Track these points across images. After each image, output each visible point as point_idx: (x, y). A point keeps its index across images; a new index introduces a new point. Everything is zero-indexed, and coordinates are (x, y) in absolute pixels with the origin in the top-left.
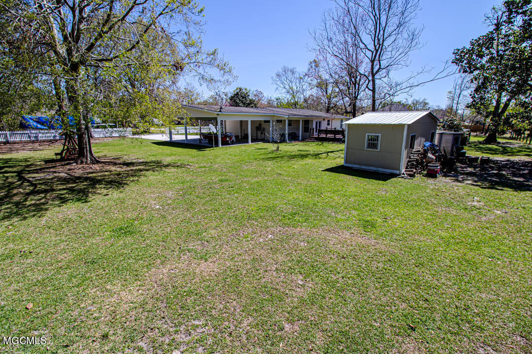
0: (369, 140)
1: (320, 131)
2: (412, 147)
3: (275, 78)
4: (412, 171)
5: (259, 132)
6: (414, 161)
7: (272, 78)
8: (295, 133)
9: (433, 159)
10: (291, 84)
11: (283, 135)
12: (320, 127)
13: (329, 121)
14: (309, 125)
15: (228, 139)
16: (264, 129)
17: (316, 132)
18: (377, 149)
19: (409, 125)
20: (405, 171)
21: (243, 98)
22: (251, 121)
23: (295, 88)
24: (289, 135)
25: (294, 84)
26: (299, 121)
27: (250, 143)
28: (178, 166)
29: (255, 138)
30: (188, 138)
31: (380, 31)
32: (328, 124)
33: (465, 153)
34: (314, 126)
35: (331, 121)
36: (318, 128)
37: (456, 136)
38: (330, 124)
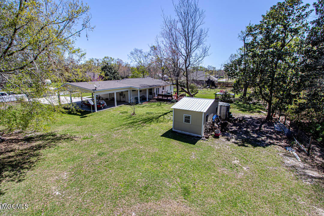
0: (186, 117)
1: (159, 95)
2: (207, 121)
3: (130, 56)
4: (207, 135)
5: (122, 97)
6: (208, 129)
7: (128, 55)
8: (144, 96)
9: (217, 127)
10: (140, 59)
11: (136, 98)
12: (158, 93)
13: (163, 87)
14: (152, 91)
15: (101, 106)
16: (125, 95)
17: (157, 94)
18: (190, 123)
19: (204, 113)
20: (204, 135)
21: (110, 69)
22: (116, 93)
23: (142, 61)
24: (140, 97)
25: (142, 59)
26: (146, 90)
27: (116, 106)
28: (68, 138)
29: (119, 100)
30: (73, 102)
31: (189, 45)
32: (163, 89)
33: (232, 115)
34: (155, 92)
35: (164, 87)
36: (157, 93)
37: (228, 107)
38: (164, 89)
